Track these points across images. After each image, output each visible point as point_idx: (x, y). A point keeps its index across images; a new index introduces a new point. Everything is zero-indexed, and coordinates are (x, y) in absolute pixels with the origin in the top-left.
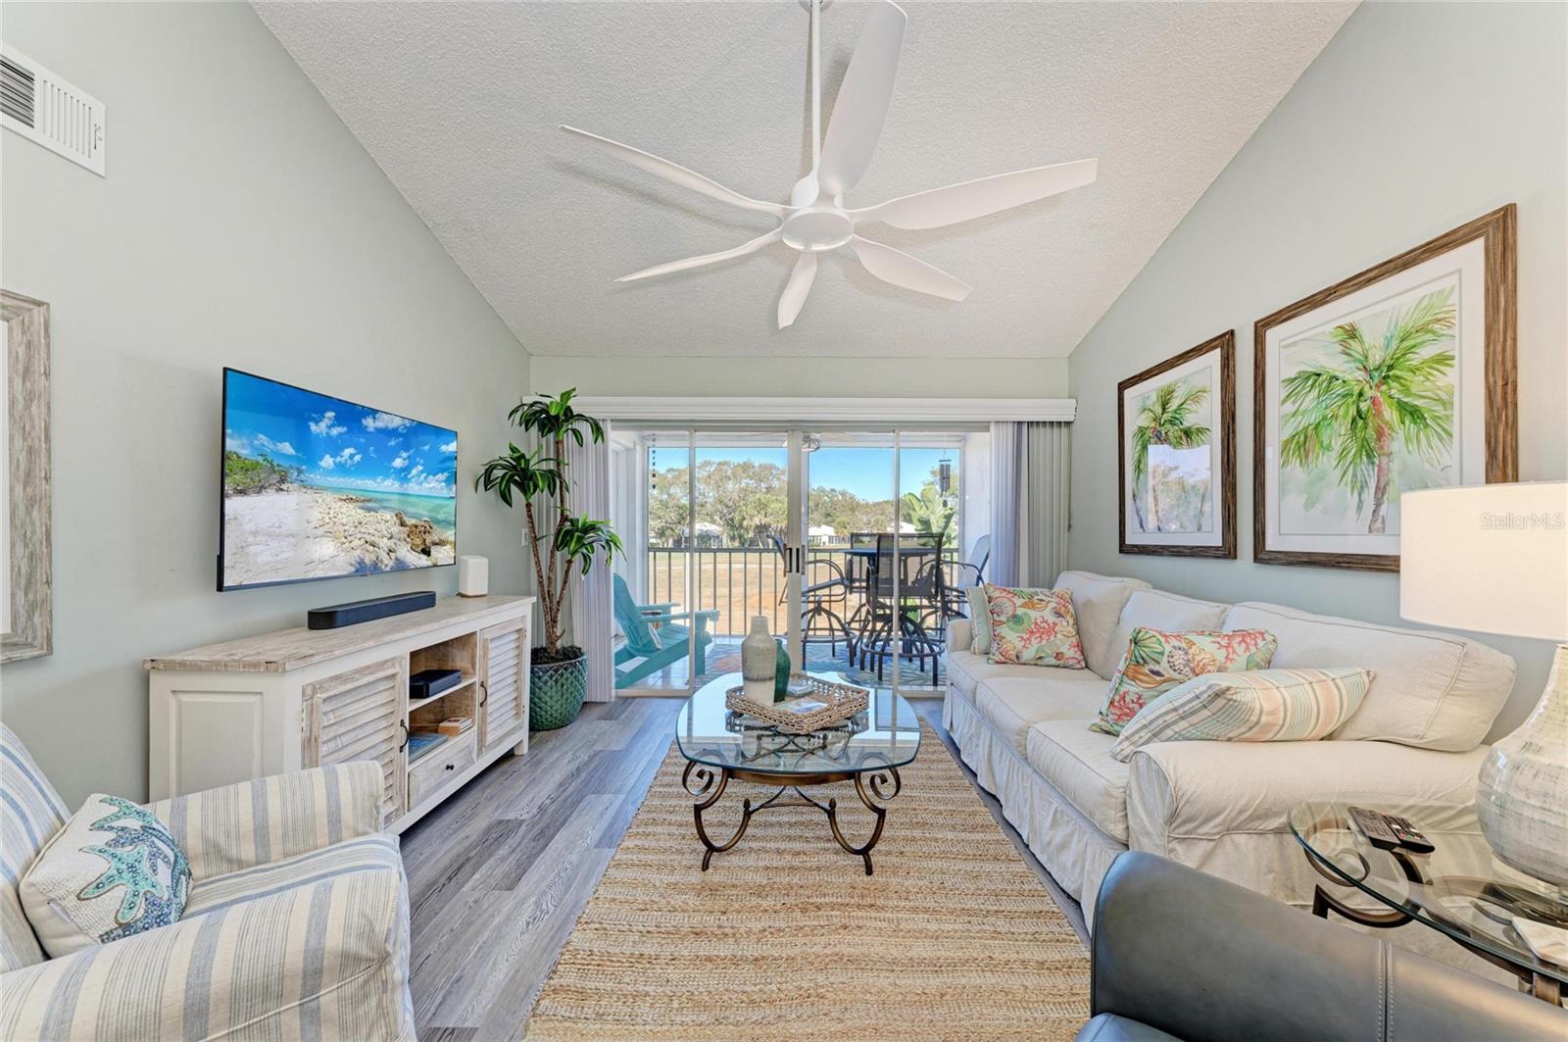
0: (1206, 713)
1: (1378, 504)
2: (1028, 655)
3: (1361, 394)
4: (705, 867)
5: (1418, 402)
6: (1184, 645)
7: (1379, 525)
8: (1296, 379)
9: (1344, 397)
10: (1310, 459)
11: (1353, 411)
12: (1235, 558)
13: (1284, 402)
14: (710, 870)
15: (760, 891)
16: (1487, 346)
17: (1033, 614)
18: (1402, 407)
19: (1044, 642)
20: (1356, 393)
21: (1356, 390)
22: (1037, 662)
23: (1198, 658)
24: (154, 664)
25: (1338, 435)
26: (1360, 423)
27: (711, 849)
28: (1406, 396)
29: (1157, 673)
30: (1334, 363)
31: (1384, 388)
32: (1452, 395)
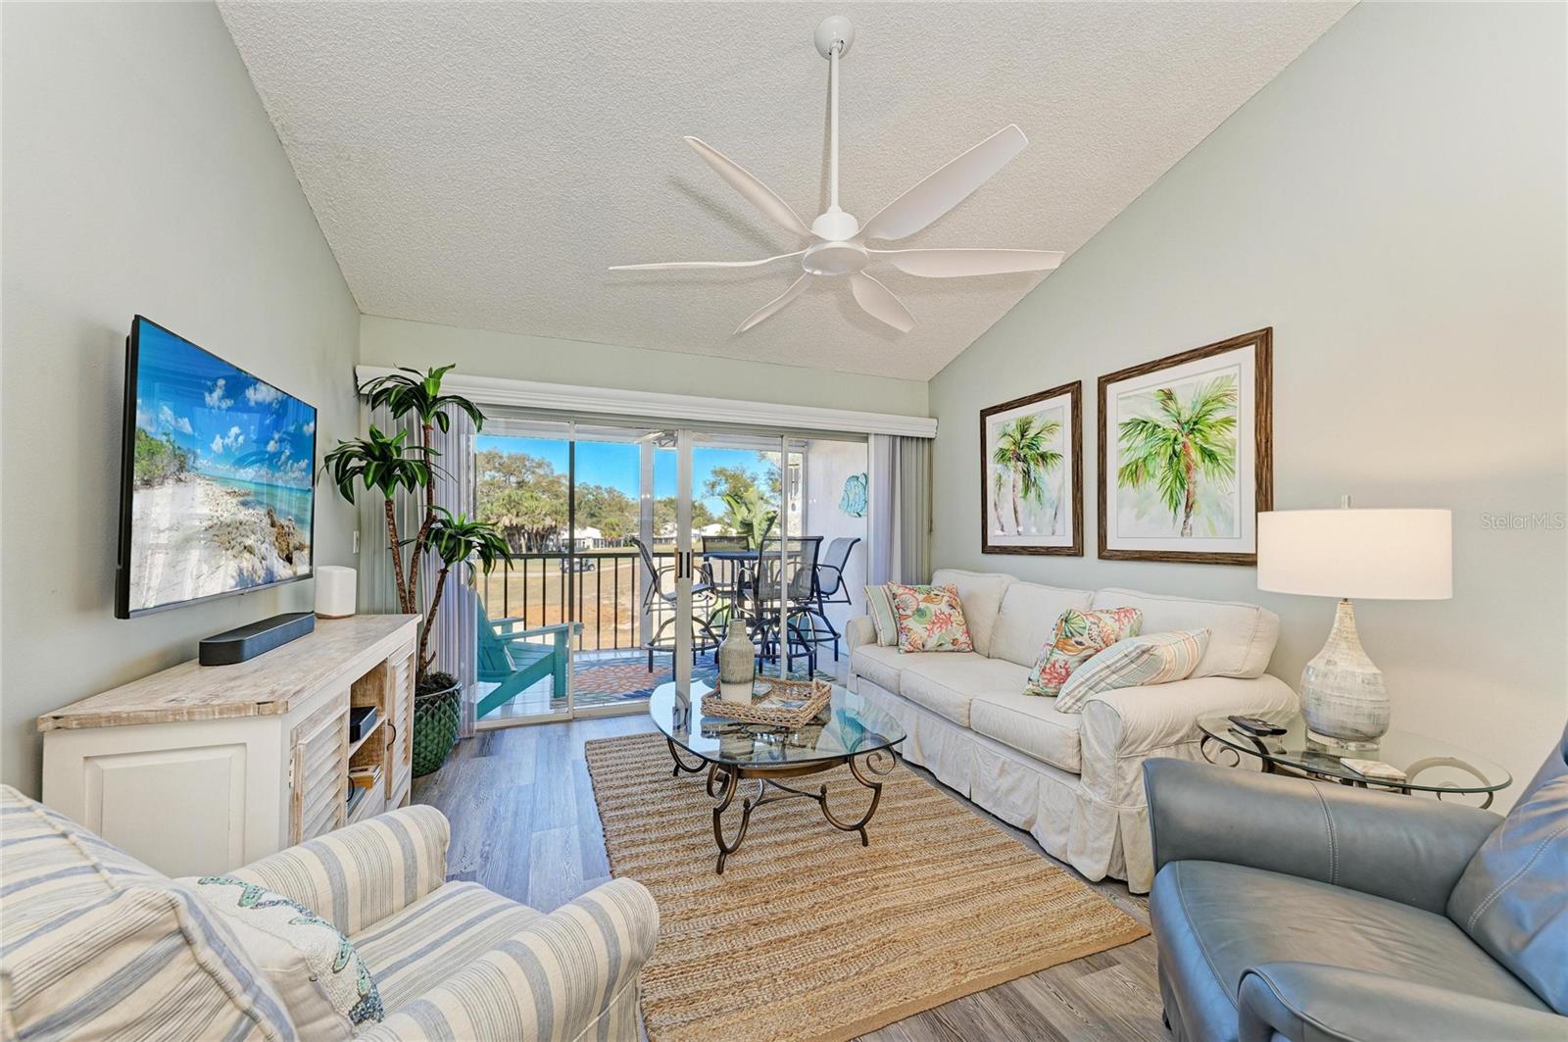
0: (1133, 666)
1: (1187, 517)
2: (931, 643)
3: (1175, 439)
4: (720, 870)
5: (1213, 448)
6: (1096, 621)
7: (1188, 531)
8: (1129, 424)
9: (1164, 440)
10: (1140, 481)
11: (1170, 451)
12: (1083, 555)
13: (1121, 440)
14: (726, 872)
15: (785, 879)
16: (1256, 416)
17: (933, 608)
18: (1203, 450)
19: (944, 631)
20: (1172, 438)
21: (1173, 436)
22: (939, 648)
23: (1105, 630)
24: (59, 723)
25: (1159, 466)
26: (1175, 459)
27: (724, 851)
28: (1206, 443)
29: (1080, 644)
30: (1156, 415)
31: (1191, 436)
32: (1234, 446)
